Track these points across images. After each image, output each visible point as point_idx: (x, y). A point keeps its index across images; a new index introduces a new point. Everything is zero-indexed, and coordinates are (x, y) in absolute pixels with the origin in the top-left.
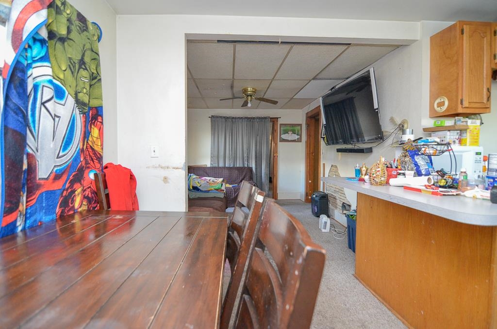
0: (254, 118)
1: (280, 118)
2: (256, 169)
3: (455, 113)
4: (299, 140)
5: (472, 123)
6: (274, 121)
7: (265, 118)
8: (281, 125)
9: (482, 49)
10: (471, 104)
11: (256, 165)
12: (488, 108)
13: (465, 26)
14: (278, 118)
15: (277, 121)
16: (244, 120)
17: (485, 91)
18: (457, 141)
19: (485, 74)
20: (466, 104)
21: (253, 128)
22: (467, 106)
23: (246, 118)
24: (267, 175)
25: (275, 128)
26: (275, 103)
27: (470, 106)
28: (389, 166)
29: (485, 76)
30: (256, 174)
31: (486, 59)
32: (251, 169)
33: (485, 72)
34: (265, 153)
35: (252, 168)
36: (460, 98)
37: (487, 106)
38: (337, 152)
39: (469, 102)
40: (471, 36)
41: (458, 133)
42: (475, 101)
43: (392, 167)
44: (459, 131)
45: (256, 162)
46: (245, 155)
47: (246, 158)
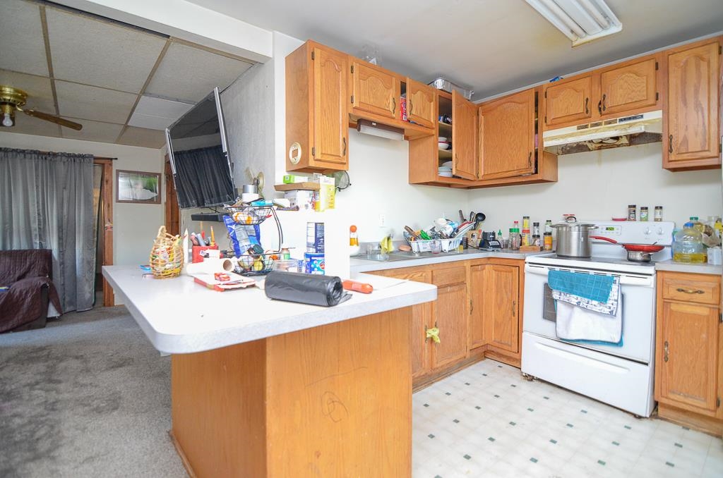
0: (55, 155)
1: (116, 159)
2: (61, 252)
3: (305, 167)
4: (156, 201)
5: (325, 181)
6: (103, 165)
7: (82, 157)
8: (118, 171)
9: (337, 86)
10: (325, 156)
11: (60, 244)
12: (345, 164)
13: (315, 49)
14: (111, 159)
15: (111, 165)
16: (27, 156)
17: (341, 141)
18: (310, 206)
19: (341, 119)
20: (318, 156)
21: (51, 174)
22: (320, 158)
23: (35, 152)
24: (89, 263)
25: (106, 177)
26: (77, 127)
27: (323, 159)
28: (195, 242)
29: (341, 122)
30: (62, 263)
31: (342, 100)
32: (47, 255)
33: (341, 116)
34: (82, 222)
35: (51, 251)
36: (311, 147)
37: (343, 161)
38: (193, 220)
39: (322, 154)
40: (323, 65)
41: (310, 195)
42: (329, 153)
43: (199, 245)
44: (311, 192)
45: (60, 238)
46: (35, 226)
47: (35, 233)
